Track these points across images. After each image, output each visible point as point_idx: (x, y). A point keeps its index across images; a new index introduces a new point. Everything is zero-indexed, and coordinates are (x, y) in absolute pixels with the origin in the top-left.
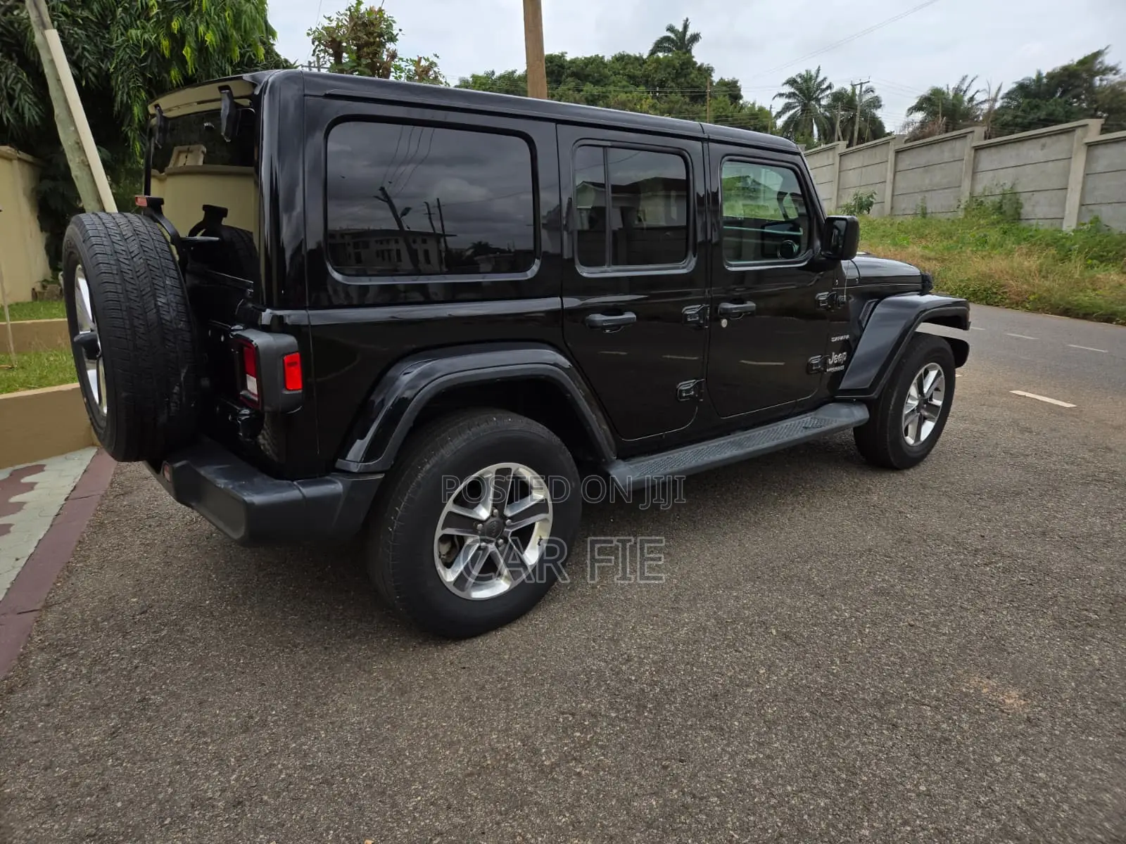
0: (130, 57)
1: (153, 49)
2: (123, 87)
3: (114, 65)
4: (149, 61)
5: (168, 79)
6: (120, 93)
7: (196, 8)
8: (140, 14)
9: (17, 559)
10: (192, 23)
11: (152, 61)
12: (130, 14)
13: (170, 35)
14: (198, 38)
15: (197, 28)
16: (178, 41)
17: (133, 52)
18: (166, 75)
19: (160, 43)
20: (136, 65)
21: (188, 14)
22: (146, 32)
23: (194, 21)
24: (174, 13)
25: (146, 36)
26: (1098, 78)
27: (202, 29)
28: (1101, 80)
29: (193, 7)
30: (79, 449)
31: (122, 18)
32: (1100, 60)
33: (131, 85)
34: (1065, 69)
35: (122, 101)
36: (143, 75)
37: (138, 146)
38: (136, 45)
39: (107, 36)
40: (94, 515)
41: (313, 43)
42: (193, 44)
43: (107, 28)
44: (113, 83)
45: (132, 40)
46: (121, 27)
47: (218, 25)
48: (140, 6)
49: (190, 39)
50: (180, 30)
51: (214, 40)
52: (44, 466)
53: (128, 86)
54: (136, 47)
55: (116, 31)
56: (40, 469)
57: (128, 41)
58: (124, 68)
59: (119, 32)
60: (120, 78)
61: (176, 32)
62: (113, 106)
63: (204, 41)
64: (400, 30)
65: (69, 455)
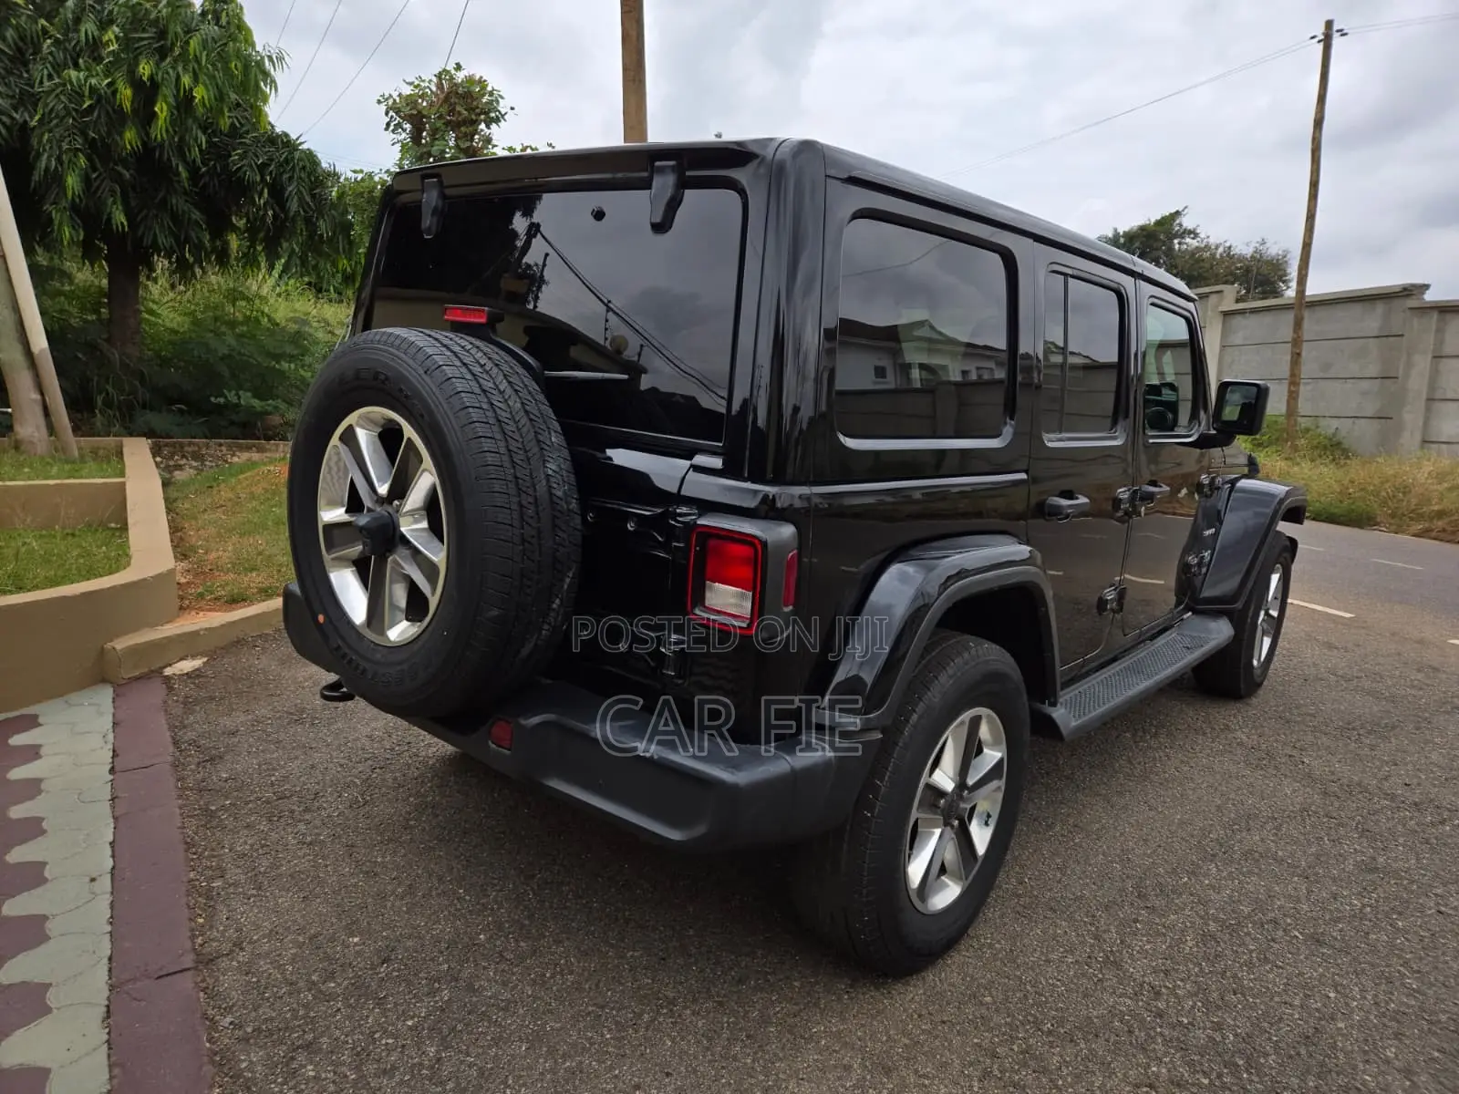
0: (65, 107)
1: (105, 100)
2: (51, 148)
3: (37, 118)
4: (96, 114)
5: (121, 143)
6: (46, 156)
7: (177, 51)
8: (81, 50)
9: (93, 880)
10: (171, 71)
11: (99, 116)
12: (65, 49)
13: (136, 83)
14: (178, 91)
15: (178, 78)
16: (147, 92)
17: (71, 102)
18: (118, 138)
19: (114, 93)
20: (74, 119)
21: (163, 58)
22: (93, 76)
23: (174, 68)
24: (140, 54)
25: (93, 81)
26: (1176, 241)
27: (186, 80)
28: (1180, 243)
29: (172, 49)
30: (84, 688)
31: (51, 53)
32: (1178, 222)
33: (65, 146)
34: (1142, 228)
35: (47, 169)
36: (84, 134)
37: (67, 232)
38: (76, 92)
39: (25, 75)
40: (180, 797)
41: (387, 114)
42: (171, 100)
43: (25, 64)
44: (35, 142)
45: (71, 83)
46: (48, 65)
47: (214, 77)
48: (83, 39)
49: (167, 91)
50: (151, 78)
51: (206, 97)
52: (36, 716)
53: (60, 147)
54: (77, 95)
55: (39, 71)
56: (32, 722)
57: (65, 85)
58: (55, 122)
59: (46, 72)
60: (46, 137)
61: (145, 79)
62: (32, 174)
63: (189, 98)
64: (512, 109)
65: (74, 697)
